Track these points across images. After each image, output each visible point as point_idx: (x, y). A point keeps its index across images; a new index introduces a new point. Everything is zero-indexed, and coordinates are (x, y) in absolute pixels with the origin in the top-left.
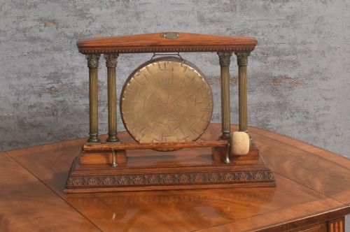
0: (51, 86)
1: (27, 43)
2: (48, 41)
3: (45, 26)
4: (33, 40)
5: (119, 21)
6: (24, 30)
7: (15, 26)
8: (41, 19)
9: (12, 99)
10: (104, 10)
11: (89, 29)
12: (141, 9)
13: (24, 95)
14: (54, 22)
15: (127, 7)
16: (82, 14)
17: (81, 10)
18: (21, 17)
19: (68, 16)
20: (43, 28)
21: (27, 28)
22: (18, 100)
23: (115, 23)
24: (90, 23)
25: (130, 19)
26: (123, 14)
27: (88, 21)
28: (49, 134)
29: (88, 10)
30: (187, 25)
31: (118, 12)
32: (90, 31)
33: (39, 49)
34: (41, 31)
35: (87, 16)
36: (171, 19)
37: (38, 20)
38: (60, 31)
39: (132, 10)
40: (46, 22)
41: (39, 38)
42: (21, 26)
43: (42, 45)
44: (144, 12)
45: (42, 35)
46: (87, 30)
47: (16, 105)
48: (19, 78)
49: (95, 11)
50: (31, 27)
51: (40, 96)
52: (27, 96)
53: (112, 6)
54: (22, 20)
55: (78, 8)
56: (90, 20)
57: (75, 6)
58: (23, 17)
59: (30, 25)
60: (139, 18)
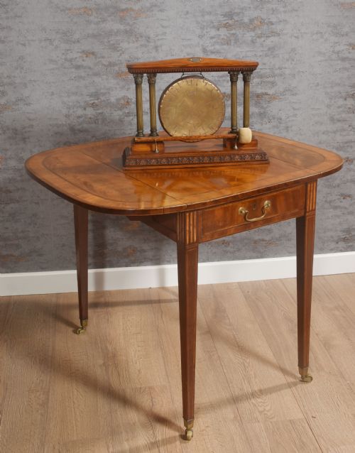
0: (92, 102)
1: (73, 70)
2: (90, 68)
3: (87, 57)
4: (78, 67)
5: (143, 53)
6: (71, 60)
7: (64, 57)
8: (83, 52)
9: (65, 111)
10: (131, 45)
11: (120, 59)
12: (159, 43)
13: (73, 109)
14: (93, 53)
15: (149, 42)
17: (114, 44)
18: (68, 50)
19: (104, 49)
20: (85, 58)
21: (73, 58)
22: (69, 112)
23: (140, 55)
24: (121, 55)
25: (151, 51)
26: (146, 47)
27: (119, 53)
28: (93, 137)
29: (119, 44)
31: (142, 46)
33: (83, 74)
34: (83, 60)
35: (118, 49)
37: (81, 53)
38: (98, 60)
39: (152, 44)
40: (88, 54)
41: (82, 66)
42: (68, 57)
43: (85, 72)
44: (161, 46)
45: (85, 64)
47: (67, 116)
48: (69, 96)
49: (124, 45)
50: (76, 58)
51: (85, 109)
52: (75, 109)
53: (137, 41)
54: (69, 52)
55: (112, 42)
56: (121, 52)
57: (109, 42)
58: (70, 50)
59: (75, 56)
60: (157, 50)
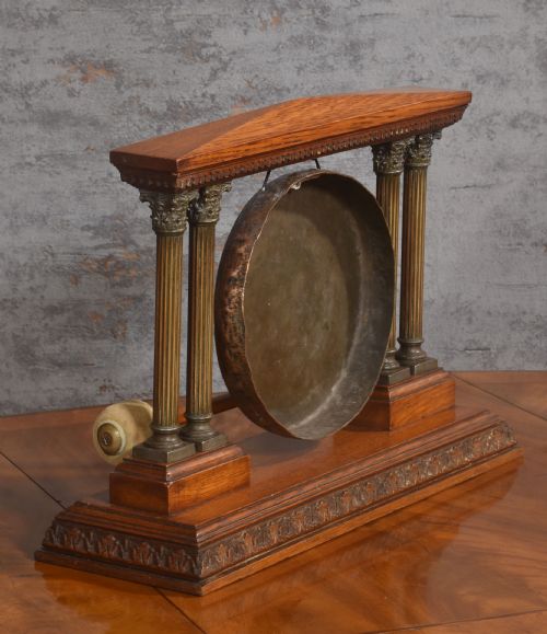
0: (104, 253)
1: (33, 129)
2: (94, 123)
3: (84, 80)
4: (51, 120)
5: (300, 69)
6: (25, 91)
8: (71, 60)
10: (255, 35)
11: (211, 90)
12: (365, 31)
13: (32, 277)
14: (109, 67)
15: (322, 25)
16: (190, 47)
17: (188, 34)
18: (13, 53)
19: (148, 51)
20: (77, 85)
21: (31, 84)
22: (15, 290)
23: (287, 76)
24: (214, 74)
25: (330, 61)
26: (311, 47)
27: (206, 69)
28: (103, 388)
29: (208, 34)
30: (503, 83)
31: (297, 41)
32: (213, 97)
33: (69, 146)
34: (71, 93)
35: (204, 51)
36: (455, 63)
37: (62, 64)
38: (127, 94)
39: (338, 35)
40: (85, 66)
41: (67, 114)
43: (77, 136)
44: (372, 42)
45: (76, 106)
46: (204, 95)
48: (14, 229)
49: (228, 38)
50: (44, 83)
51: (76, 280)
52: (38, 280)
53: (278, 21)
54: (17, 59)
55: (178, 26)
56: (214, 64)
57: (170, 23)
58: (21, 52)
59: (40, 77)
60: (357, 59)
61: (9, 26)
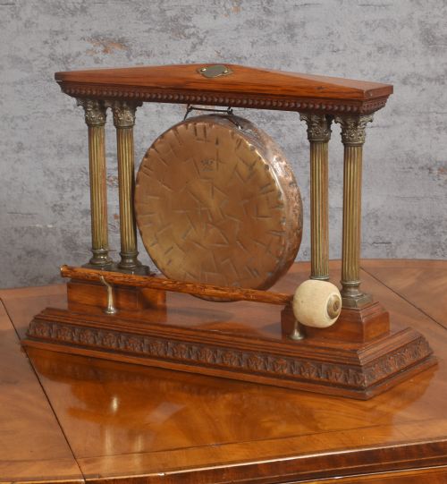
3: (105, 51)
5: (253, 44)
6: (65, 60)
7: (47, 51)
8: (96, 38)
9: (51, 195)
10: (222, 20)
12: (298, 16)
13: (73, 189)
14: (121, 43)
15: (268, 12)
16: (176, 28)
17: (175, 19)
18: (57, 33)
19: (149, 31)
20: (100, 55)
21: (70, 55)
22: (62, 198)
24: (194, 47)
25: (274, 37)
26: (261, 28)
27: (189, 43)
29: (189, 19)
30: (396, 53)
31: (251, 23)
35: (187, 31)
36: (362, 39)
37: (90, 40)
39: (279, 19)
40: (106, 43)
42: (59, 51)
44: (304, 24)
47: (58, 209)
48: (60, 155)
49: (203, 22)
50: (79, 54)
52: (78, 191)
53: (237, 10)
54: (60, 38)
55: (169, 14)
56: (194, 40)
57: (163, 11)
58: (62, 33)
59: (75, 49)
60: (292, 36)
61: (54, 14)
